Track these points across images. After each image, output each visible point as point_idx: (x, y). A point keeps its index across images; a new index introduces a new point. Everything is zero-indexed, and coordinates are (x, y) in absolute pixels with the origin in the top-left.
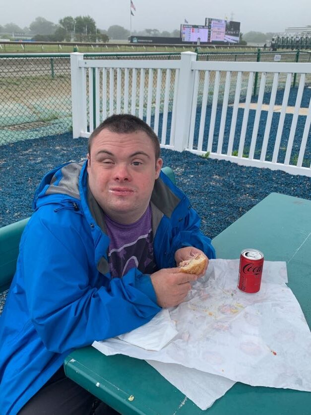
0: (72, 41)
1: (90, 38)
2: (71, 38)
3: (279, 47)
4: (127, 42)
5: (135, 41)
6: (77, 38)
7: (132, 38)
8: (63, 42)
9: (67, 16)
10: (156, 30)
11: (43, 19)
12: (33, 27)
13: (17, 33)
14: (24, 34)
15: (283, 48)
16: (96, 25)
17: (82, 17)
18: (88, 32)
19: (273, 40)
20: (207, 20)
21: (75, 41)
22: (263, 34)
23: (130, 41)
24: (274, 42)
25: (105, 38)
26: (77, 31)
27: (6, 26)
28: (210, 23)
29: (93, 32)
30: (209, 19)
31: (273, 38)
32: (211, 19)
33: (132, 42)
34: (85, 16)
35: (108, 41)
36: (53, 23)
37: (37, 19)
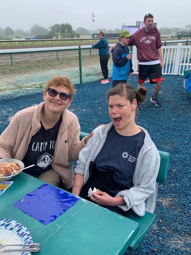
0: (59, 38)
1: (69, 35)
2: (58, 36)
3: (182, 36)
4: (90, 37)
5: (95, 36)
6: (62, 36)
7: (93, 35)
8: (53, 39)
9: (56, 24)
10: (105, 29)
11: (38, 25)
12: (33, 31)
13: (23, 34)
14: (27, 35)
15: (184, 37)
16: (72, 28)
17: (65, 24)
18: (68, 33)
19: (178, 32)
20: (137, 22)
21: (61, 38)
22: (170, 29)
23: (92, 37)
24: (179, 34)
25: (78, 36)
26: (62, 32)
27: (16, 30)
28: (139, 24)
29: (71, 32)
30: (138, 22)
31: (179, 31)
32: (140, 22)
33: (93, 37)
34: (66, 23)
35: (80, 37)
36: (44, 28)
37: (34, 26)
